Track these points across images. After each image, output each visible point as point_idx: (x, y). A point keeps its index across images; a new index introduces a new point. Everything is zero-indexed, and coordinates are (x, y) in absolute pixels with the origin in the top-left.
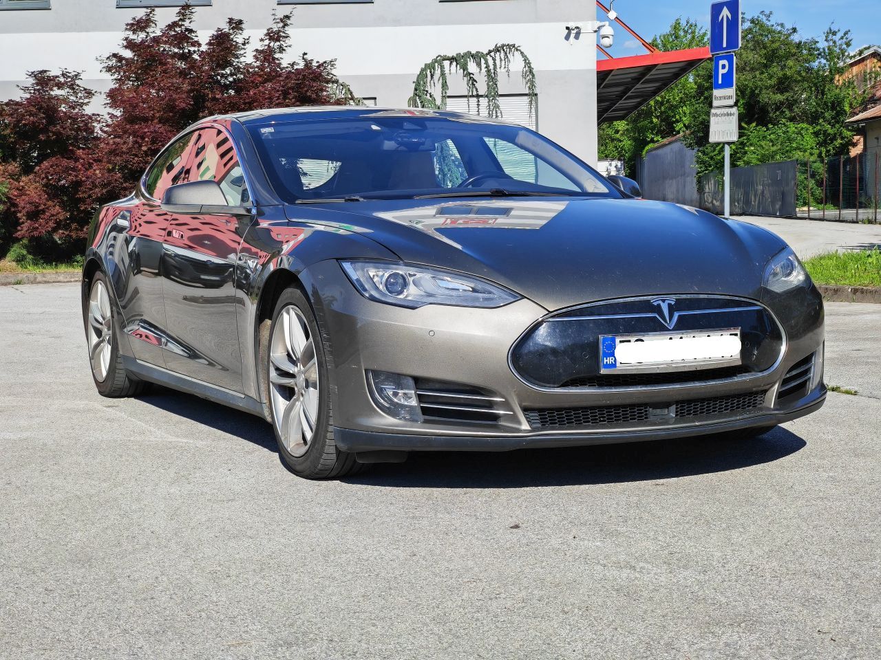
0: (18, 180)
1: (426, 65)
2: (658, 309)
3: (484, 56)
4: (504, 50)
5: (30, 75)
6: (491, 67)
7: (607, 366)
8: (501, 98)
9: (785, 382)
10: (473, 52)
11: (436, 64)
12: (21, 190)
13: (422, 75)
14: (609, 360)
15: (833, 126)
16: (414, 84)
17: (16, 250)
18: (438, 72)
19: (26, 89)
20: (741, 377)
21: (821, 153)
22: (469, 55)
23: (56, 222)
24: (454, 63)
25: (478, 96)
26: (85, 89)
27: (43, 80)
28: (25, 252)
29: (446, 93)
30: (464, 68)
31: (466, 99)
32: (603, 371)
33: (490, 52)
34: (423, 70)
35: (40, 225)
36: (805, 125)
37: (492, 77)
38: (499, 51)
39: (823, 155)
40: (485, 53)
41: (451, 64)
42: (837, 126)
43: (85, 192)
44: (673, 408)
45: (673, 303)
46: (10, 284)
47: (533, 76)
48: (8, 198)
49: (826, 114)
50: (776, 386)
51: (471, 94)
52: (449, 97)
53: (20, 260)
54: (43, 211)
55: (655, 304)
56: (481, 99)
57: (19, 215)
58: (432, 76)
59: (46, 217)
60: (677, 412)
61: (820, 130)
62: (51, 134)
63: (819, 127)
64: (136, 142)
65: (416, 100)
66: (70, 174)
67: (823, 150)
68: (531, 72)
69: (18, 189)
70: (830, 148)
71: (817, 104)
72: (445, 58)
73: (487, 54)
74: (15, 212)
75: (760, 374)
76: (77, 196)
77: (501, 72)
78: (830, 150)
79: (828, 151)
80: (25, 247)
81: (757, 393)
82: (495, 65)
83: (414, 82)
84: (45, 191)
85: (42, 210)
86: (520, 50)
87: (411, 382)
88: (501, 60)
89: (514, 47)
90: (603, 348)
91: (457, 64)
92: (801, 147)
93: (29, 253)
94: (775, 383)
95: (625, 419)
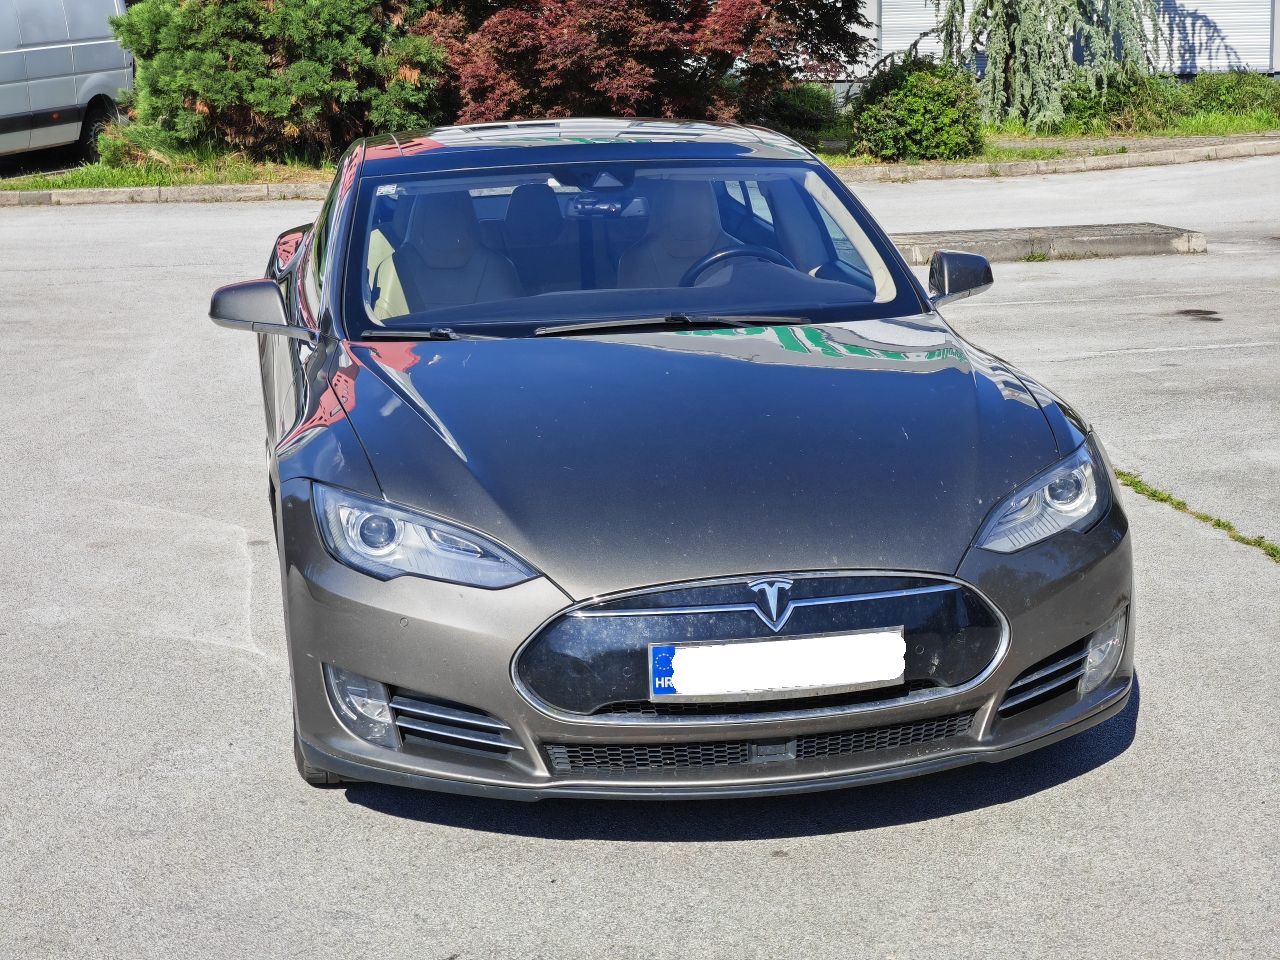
0: (462, 40)
2: (760, 599)
7: (659, 690)
9: (1010, 695)
14: (664, 682)
20: (914, 696)
23: (510, 104)
32: (653, 698)
43: (546, 61)
44: (791, 744)
45: (788, 587)
48: (445, 66)
50: (991, 703)
54: (492, 88)
55: (756, 589)
57: (461, 92)
59: (495, 96)
60: (799, 751)
66: (525, 36)
69: (462, 53)
74: (457, 88)
75: (952, 692)
76: (537, 67)
81: (955, 715)
84: (496, 58)
85: (490, 86)
87: (382, 690)
90: (654, 664)
94: (987, 699)
95: (709, 761)
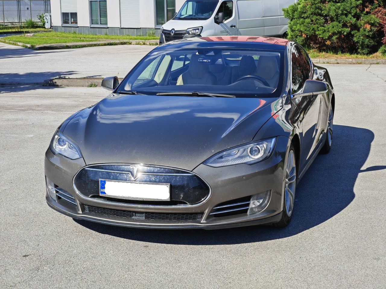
7: (102, 193)
14: (103, 190)
17: (383, 48)
32: (100, 195)
44: (144, 215)
48: (380, 24)
50: (207, 212)
60: (145, 217)
75: (189, 206)
81: (196, 214)
87: (53, 185)
90: (101, 185)
95: (121, 216)
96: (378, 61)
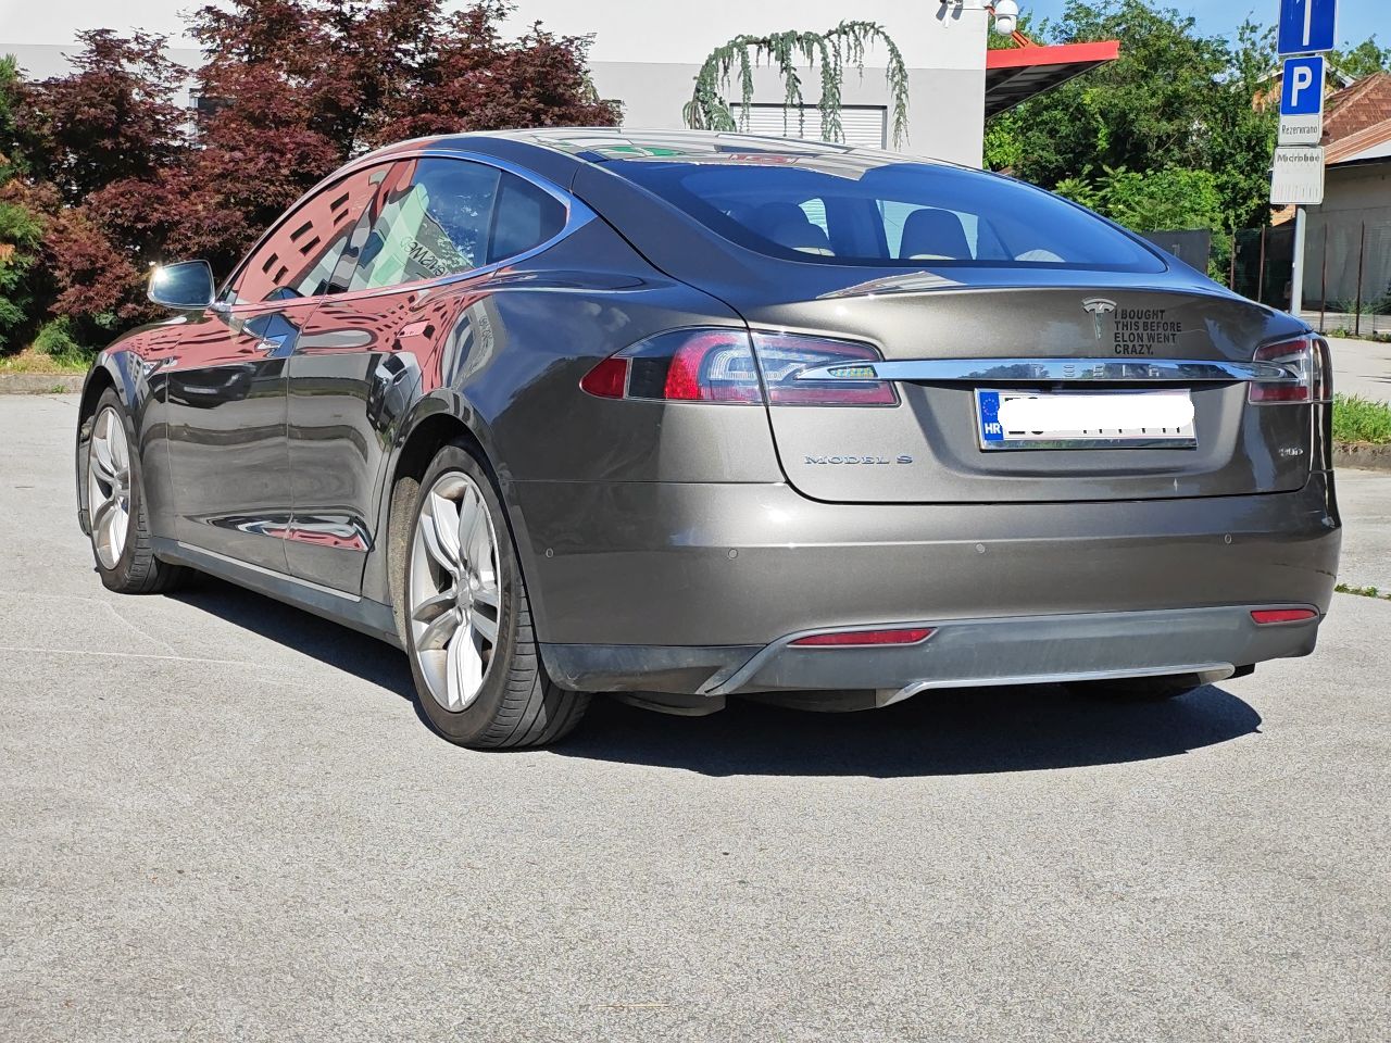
0: (56, 214)
1: (716, 49)
3: (819, 39)
4: (854, 32)
5: (80, 37)
6: (831, 59)
8: (844, 111)
10: (801, 32)
11: (735, 50)
12: (61, 232)
13: (708, 69)
15: (1248, 176)
16: (696, 81)
17: (49, 334)
18: (737, 62)
19: (76, 61)
21: (1227, 219)
22: (793, 37)
23: (124, 290)
24: (766, 50)
25: (802, 106)
26: (174, 65)
27: (104, 46)
28: (66, 338)
29: (749, 98)
30: (783, 57)
31: (782, 110)
33: (831, 33)
34: (711, 58)
35: (97, 295)
36: (1202, 174)
37: (830, 77)
38: (845, 33)
39: (1231, 222)
40: (821, 35)
41: (760, 47)
42: (1254, 176)
46: (44, 391)
47: (905, 77)
48: (43, 245)
49: (1238, 157)
51: (789, 102)
52: (754, 105)
53: (57, 351)
54: (103, 269)
56: (806, 111)
57: (57, 273)
58: (726, 69)
59: (106, 280)
61: (1227, 182)
62: (122, 140)
63: (1225, 178)
64: (271, 160)
65: (696, 108)
66: (156, 210)
67: (1231, 213)
68: (901, 69)
69: (56, 230)
70: (1241, 211)
71: (1224, 140)
72: (750, 41)
73: (825, 37)
74: (52, 269)
77: (847, 67)
78: (1241, 215)
79: (1238, 216)
80: (67, 330)
82: (837, 54)
83: (695, 78)
84: (106, 236)
85: (99, 268)
86: (883, 33)
88: (849, 47)
89: (873, 27)
91: (770, 51)
92: (1197, 207)
93: (73, 340)
96: (62, 381)
